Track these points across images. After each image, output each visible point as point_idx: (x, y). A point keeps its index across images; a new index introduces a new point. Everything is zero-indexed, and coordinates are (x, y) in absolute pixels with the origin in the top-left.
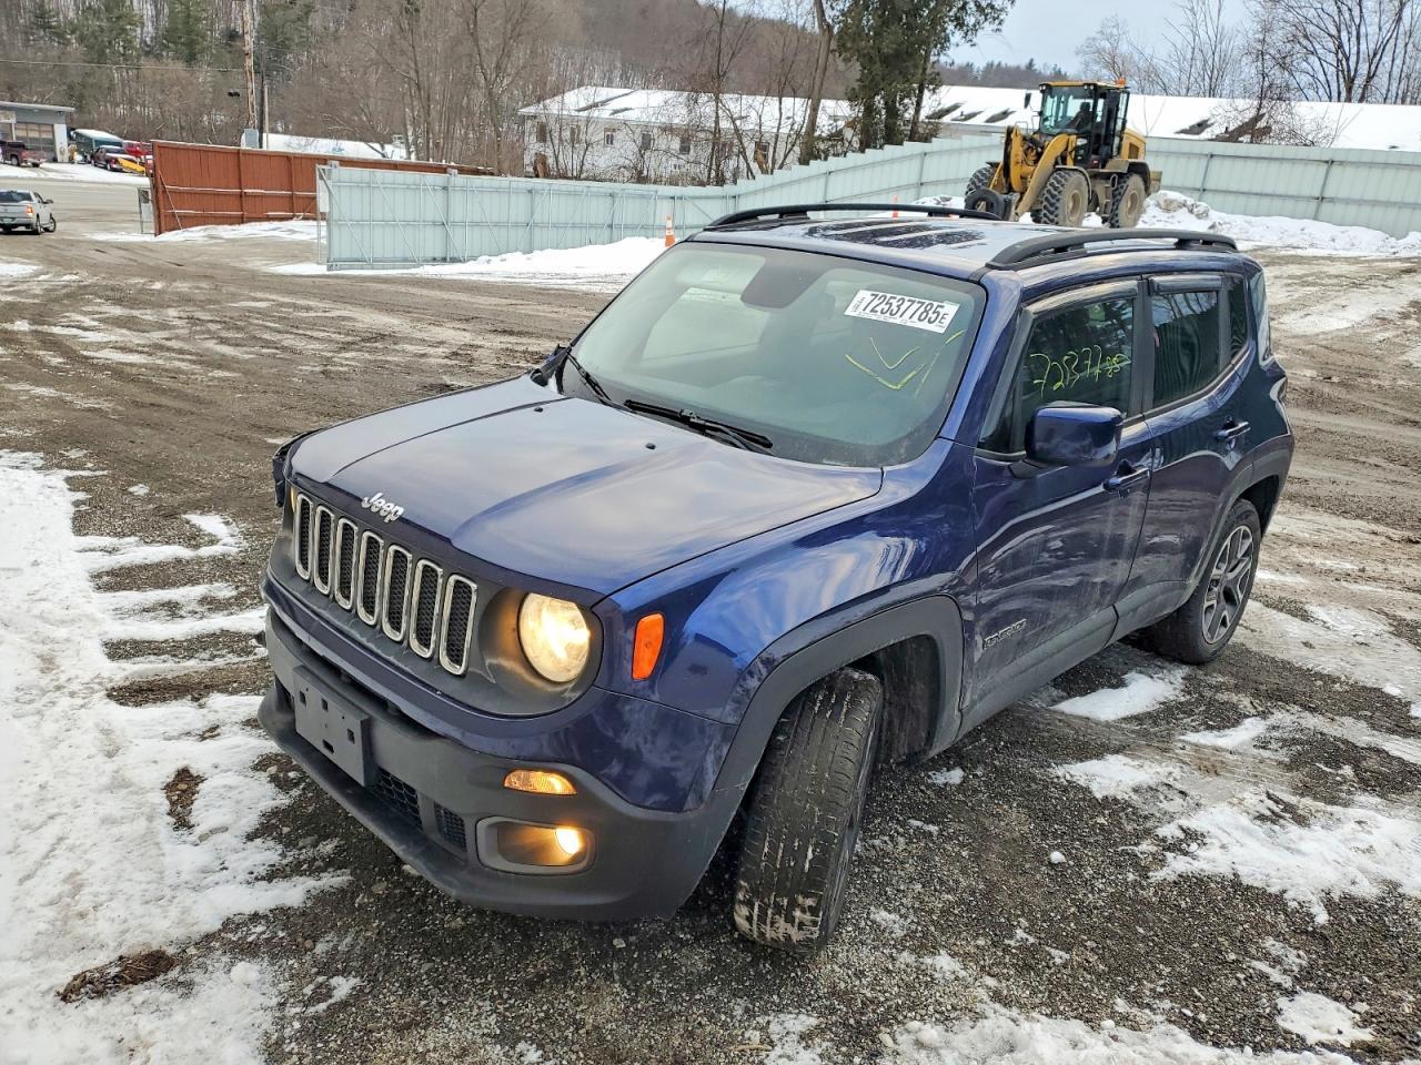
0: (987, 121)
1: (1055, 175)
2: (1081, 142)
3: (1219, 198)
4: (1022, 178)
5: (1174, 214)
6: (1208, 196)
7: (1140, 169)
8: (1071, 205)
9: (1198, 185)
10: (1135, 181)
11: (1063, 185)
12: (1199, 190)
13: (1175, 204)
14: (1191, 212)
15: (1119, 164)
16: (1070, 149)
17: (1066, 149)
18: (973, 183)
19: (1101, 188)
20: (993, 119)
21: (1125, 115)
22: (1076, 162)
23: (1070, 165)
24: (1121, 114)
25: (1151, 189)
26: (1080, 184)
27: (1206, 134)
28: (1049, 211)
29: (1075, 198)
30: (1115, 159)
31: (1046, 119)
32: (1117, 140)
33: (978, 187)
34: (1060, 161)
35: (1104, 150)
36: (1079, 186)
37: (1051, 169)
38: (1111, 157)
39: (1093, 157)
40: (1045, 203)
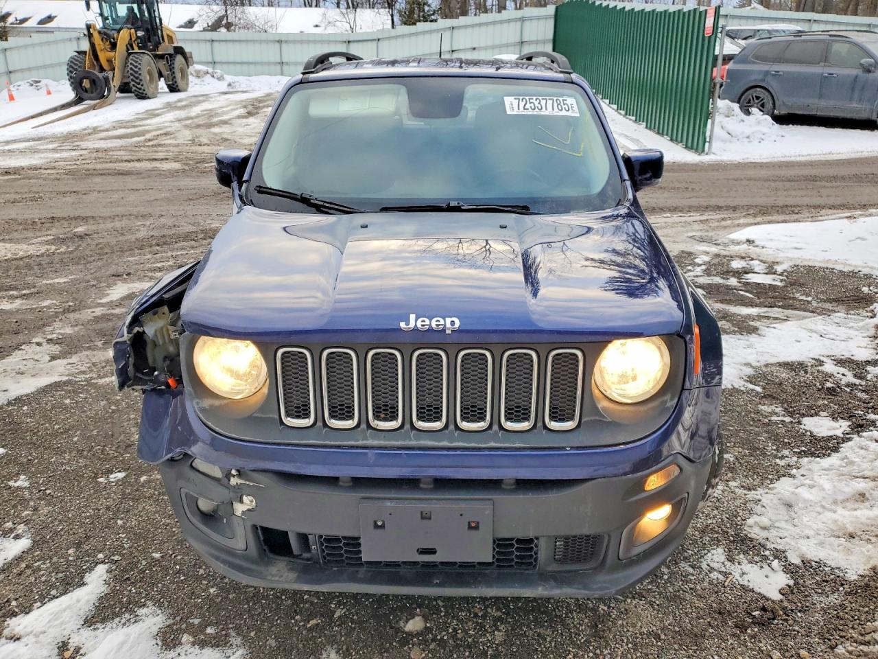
0: (39, 23)
1: (131, 57)
2: (140, 34)
3: (225, 67)
4: (108, 61)
5: (204, 79)
6: (217, 66)
7: (179, 51)
8: (148, 77)
9: (210, 60)
10: (179, 59)
11: (140, 64)
12: (211, 63)
13: (202, 73)
14: (213, 76)
15: (165, 48)
16: (133, 39)
17: (131, 39)
18: (71, 67)
19: (162, 64)
20: (42, 22)
21: (159, 15)
22: (140, 48)
23: (136, 50)
24: (157, 14)
25: (189, 64)
26: (150, 63)
27: (197, 28)
28: (136, 82)
29: (149, 73)
30: (163, 44)
31: (107, 18)
32: (159, 31)
33: (76, 70)
34: (130, 48)
35: (155, 38)
36: (149, 64)
37: (126, 54)
38: (160, 43)
39: (149, 44)
40: (132, 77)
